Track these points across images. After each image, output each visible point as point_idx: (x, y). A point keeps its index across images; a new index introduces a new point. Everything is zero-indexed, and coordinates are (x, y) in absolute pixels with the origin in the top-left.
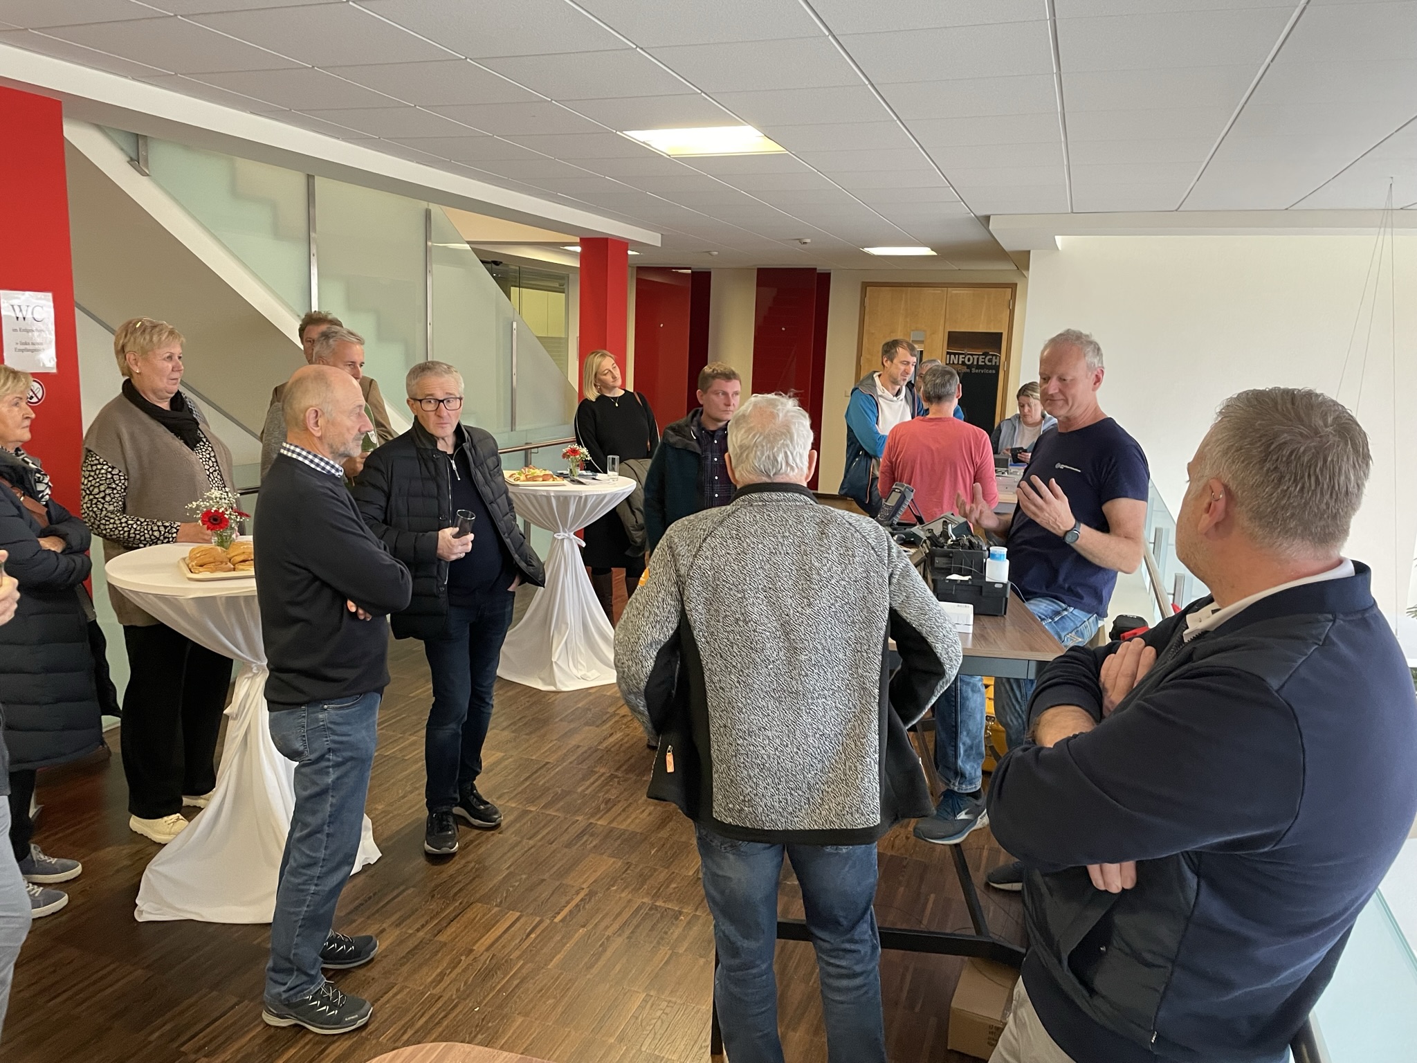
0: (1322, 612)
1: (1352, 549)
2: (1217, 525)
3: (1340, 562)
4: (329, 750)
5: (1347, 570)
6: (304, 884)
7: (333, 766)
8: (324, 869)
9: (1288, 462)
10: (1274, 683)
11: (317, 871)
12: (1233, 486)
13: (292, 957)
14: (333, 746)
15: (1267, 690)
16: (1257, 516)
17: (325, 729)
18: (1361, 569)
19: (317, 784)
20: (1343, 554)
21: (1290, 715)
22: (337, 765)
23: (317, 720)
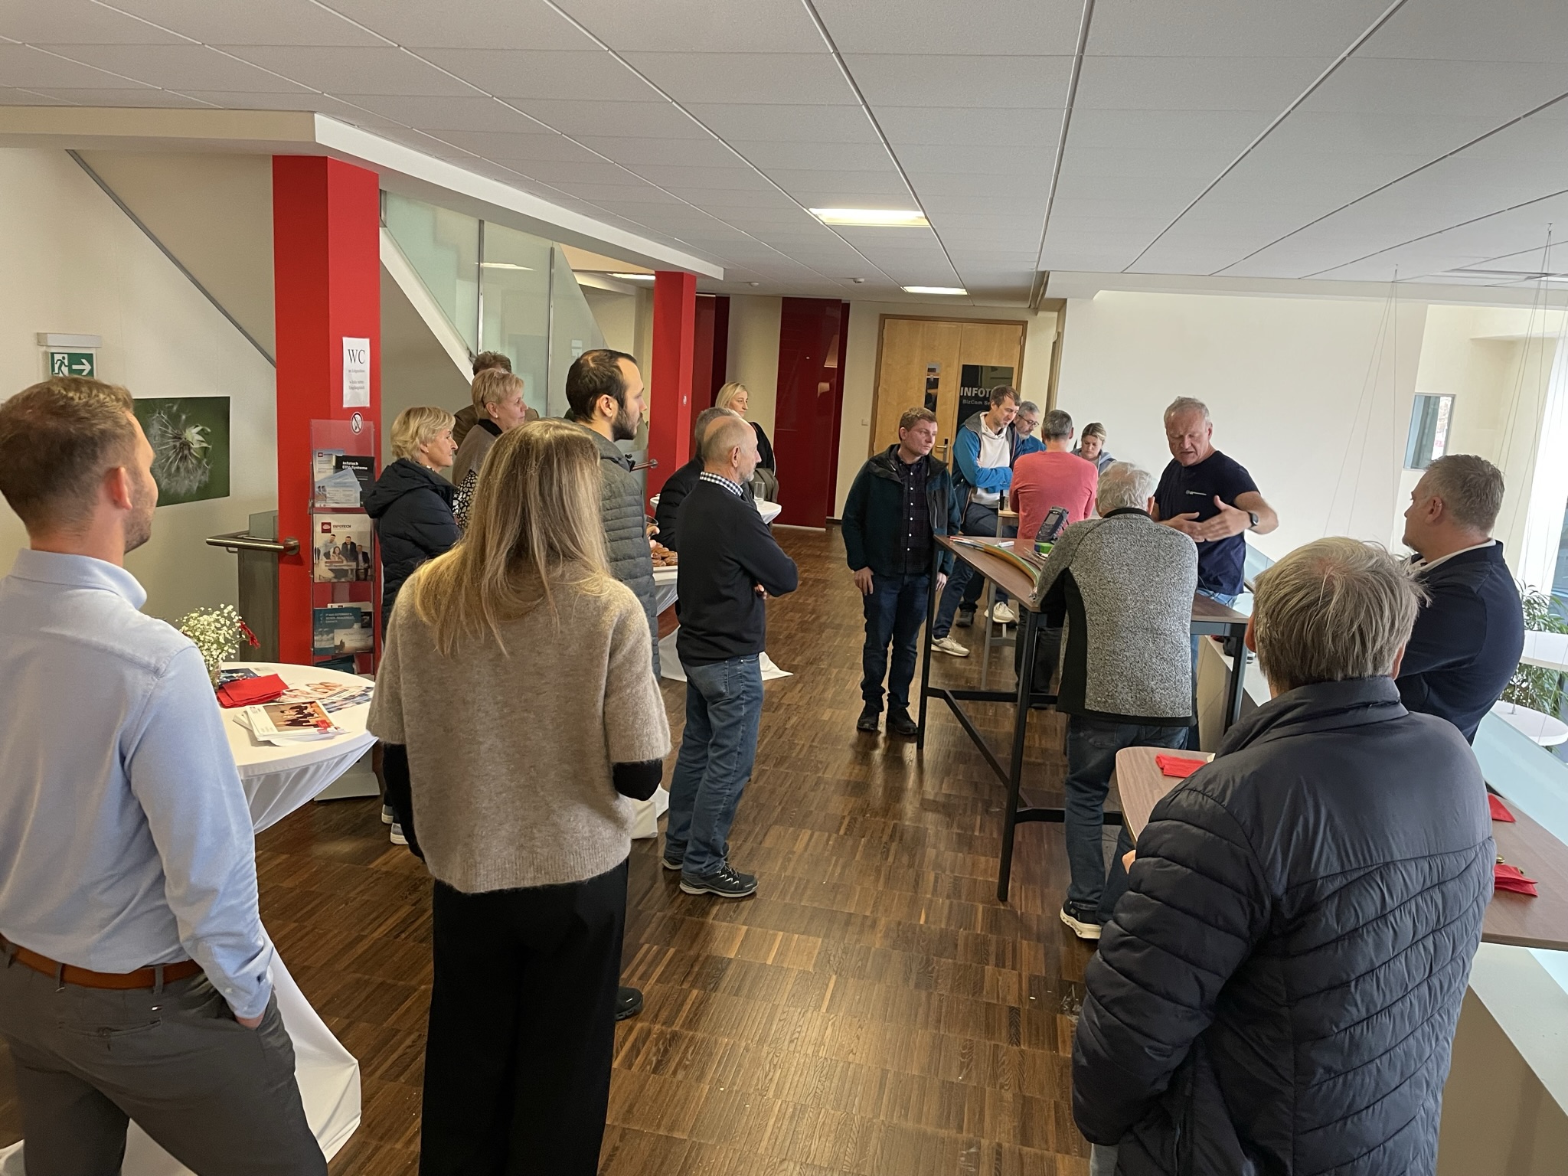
0: (1486, 560)
1: (1495, 534)
2: (1434, 521)
3: (1489, 540)
4: (744, 692)
5: (1493, 543)
6: (722, 789)
7: (746, 704)
8: (735, 779)
9: (1475, 488)
10: (1475, 589)
11: (730, 779)
12: (1445, 499)
13: (711, 841)
14: (746, 689)
15: (1472, 592)
16: (1458, 513)
17: (742, 676)
18: (1499, 543)
19: (734, 717)
20: (1490, 536)
21: (1483, 603)
22: (748, 703)
23: (736, 671)
